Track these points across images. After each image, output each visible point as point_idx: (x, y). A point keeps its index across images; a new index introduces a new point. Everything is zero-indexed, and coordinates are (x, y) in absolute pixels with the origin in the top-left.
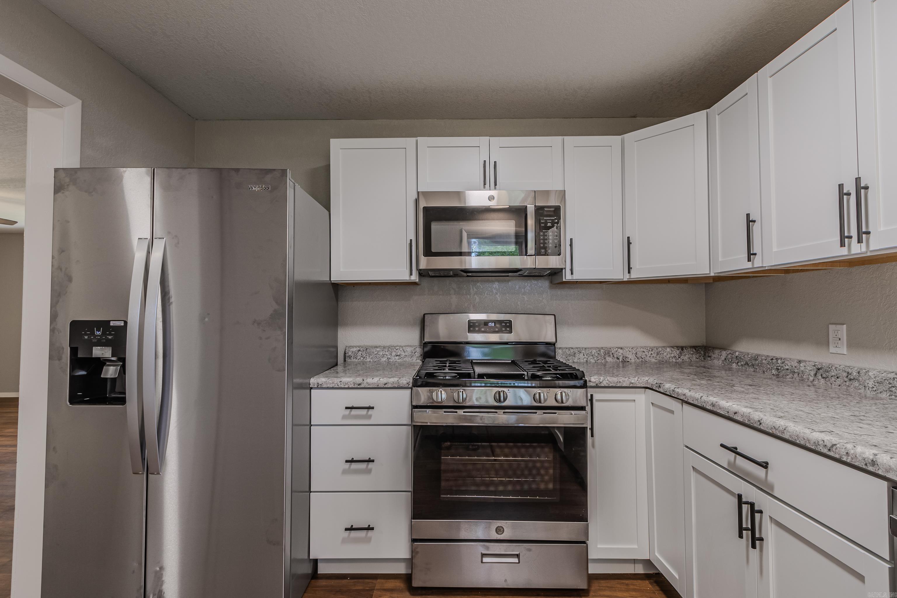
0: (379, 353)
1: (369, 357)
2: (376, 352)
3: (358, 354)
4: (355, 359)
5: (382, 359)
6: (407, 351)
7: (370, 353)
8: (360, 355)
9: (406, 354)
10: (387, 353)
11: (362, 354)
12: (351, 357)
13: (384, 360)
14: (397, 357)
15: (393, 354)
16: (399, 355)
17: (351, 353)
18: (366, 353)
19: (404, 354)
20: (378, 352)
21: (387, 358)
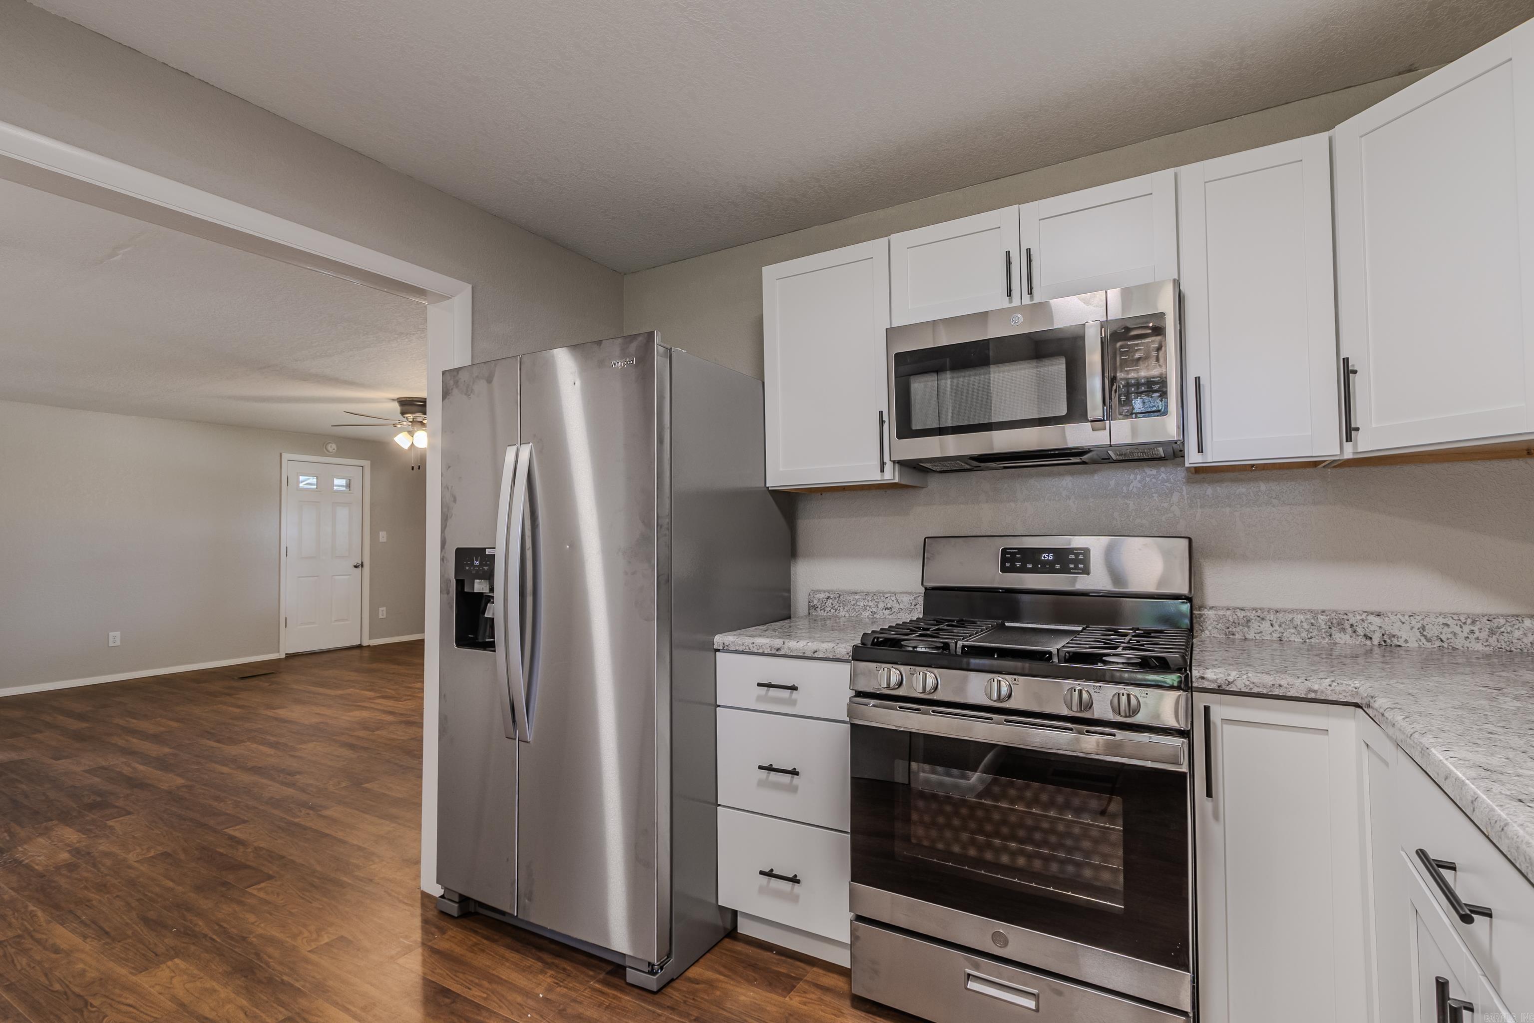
0: (858, 604)
1: (844, 609)
2: (854, 602)
3: (827, 604)
4: (822, 611)
5: (863, 613)
6: (902, 600)
7: (844, 603)
8: (830, 605)
9: (902, 606)
10: (870, 604)
11: (832, 604)
12: (817, 607)
13: (867, 614)
14: (887, 612)
15: (879, 606)
16: (890, 608)
17: (817, 602)
18: (839, 602)
19: (897, 605)
20: (857, 601)
21: (872, 612)
